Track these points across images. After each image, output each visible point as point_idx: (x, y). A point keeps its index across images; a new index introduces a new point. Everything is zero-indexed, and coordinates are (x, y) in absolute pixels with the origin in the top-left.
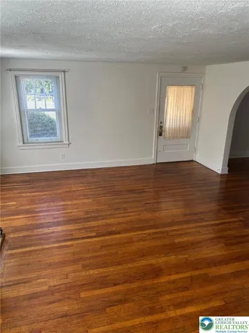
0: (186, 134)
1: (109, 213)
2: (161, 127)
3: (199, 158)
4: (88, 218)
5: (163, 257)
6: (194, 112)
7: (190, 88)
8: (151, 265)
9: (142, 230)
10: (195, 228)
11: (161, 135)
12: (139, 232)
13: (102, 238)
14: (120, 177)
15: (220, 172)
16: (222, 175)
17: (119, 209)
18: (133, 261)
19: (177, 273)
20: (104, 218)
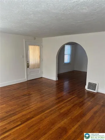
0: (38, 66)
1: (20, 109)
2: (28, 64)
3: (44, 76)
4: (10, 115)
5: (62, 121)
6: (40, 57)
7: (38, 47)
8: (59, 128)
9: (43, 112)
10: (64, 104)
11: (28, 67)
12: (43, 114)
13: (25, 124)
14: (13, 90)
15: (55, 80)
16: (56, 81)
17: (24, 105)
18: (50, 129)
19: (73, 126)
20: (19, 112)
